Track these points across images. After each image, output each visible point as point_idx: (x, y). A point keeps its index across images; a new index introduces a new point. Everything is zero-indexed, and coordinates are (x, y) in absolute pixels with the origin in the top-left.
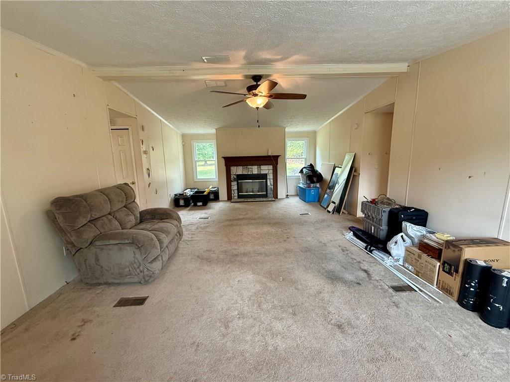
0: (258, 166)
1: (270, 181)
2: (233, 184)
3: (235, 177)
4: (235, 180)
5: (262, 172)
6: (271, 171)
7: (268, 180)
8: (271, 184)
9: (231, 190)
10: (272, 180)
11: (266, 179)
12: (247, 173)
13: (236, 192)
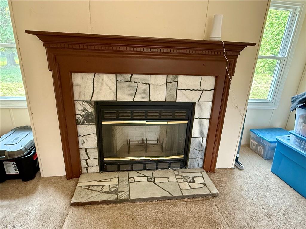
0: (171, 77)
1: (201, 125)
2: (82, 130)
3: (91, 110)
4: (88, 118)
5: (181, 98)
6: (209, 96)
7: (196, 122)
8: (201, 133)
9: (79, 149)
10: (206, 123)
11: (190, 118)
12: (130, 99)
13: (94, 154)
